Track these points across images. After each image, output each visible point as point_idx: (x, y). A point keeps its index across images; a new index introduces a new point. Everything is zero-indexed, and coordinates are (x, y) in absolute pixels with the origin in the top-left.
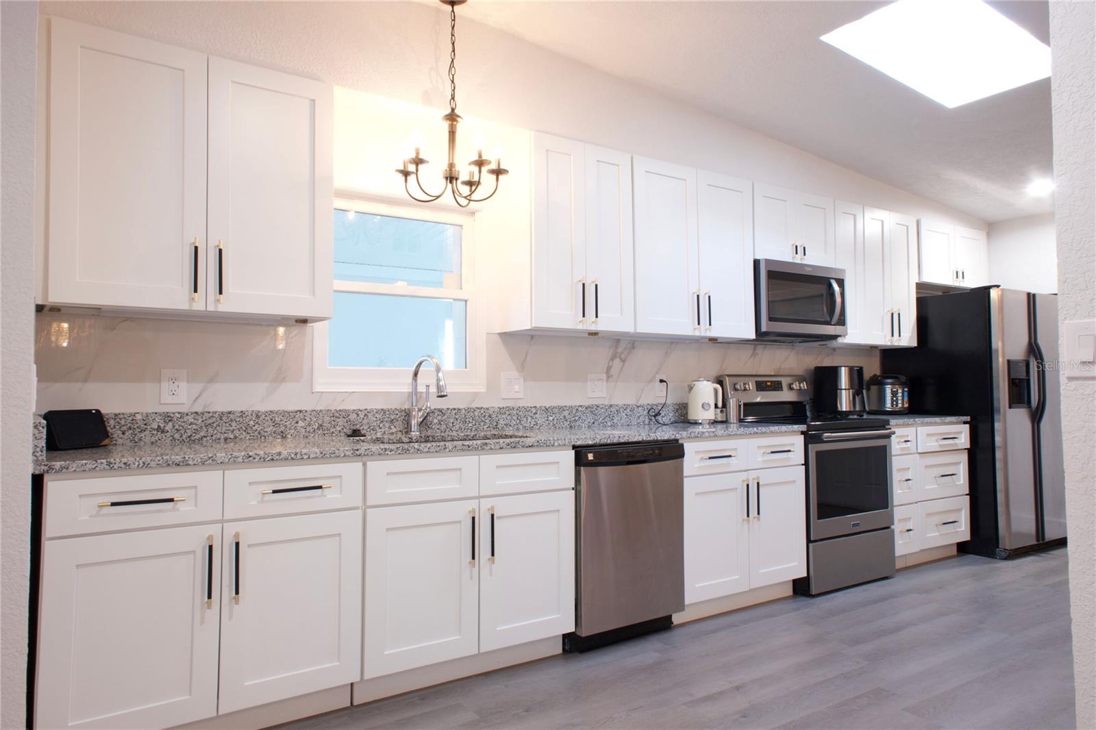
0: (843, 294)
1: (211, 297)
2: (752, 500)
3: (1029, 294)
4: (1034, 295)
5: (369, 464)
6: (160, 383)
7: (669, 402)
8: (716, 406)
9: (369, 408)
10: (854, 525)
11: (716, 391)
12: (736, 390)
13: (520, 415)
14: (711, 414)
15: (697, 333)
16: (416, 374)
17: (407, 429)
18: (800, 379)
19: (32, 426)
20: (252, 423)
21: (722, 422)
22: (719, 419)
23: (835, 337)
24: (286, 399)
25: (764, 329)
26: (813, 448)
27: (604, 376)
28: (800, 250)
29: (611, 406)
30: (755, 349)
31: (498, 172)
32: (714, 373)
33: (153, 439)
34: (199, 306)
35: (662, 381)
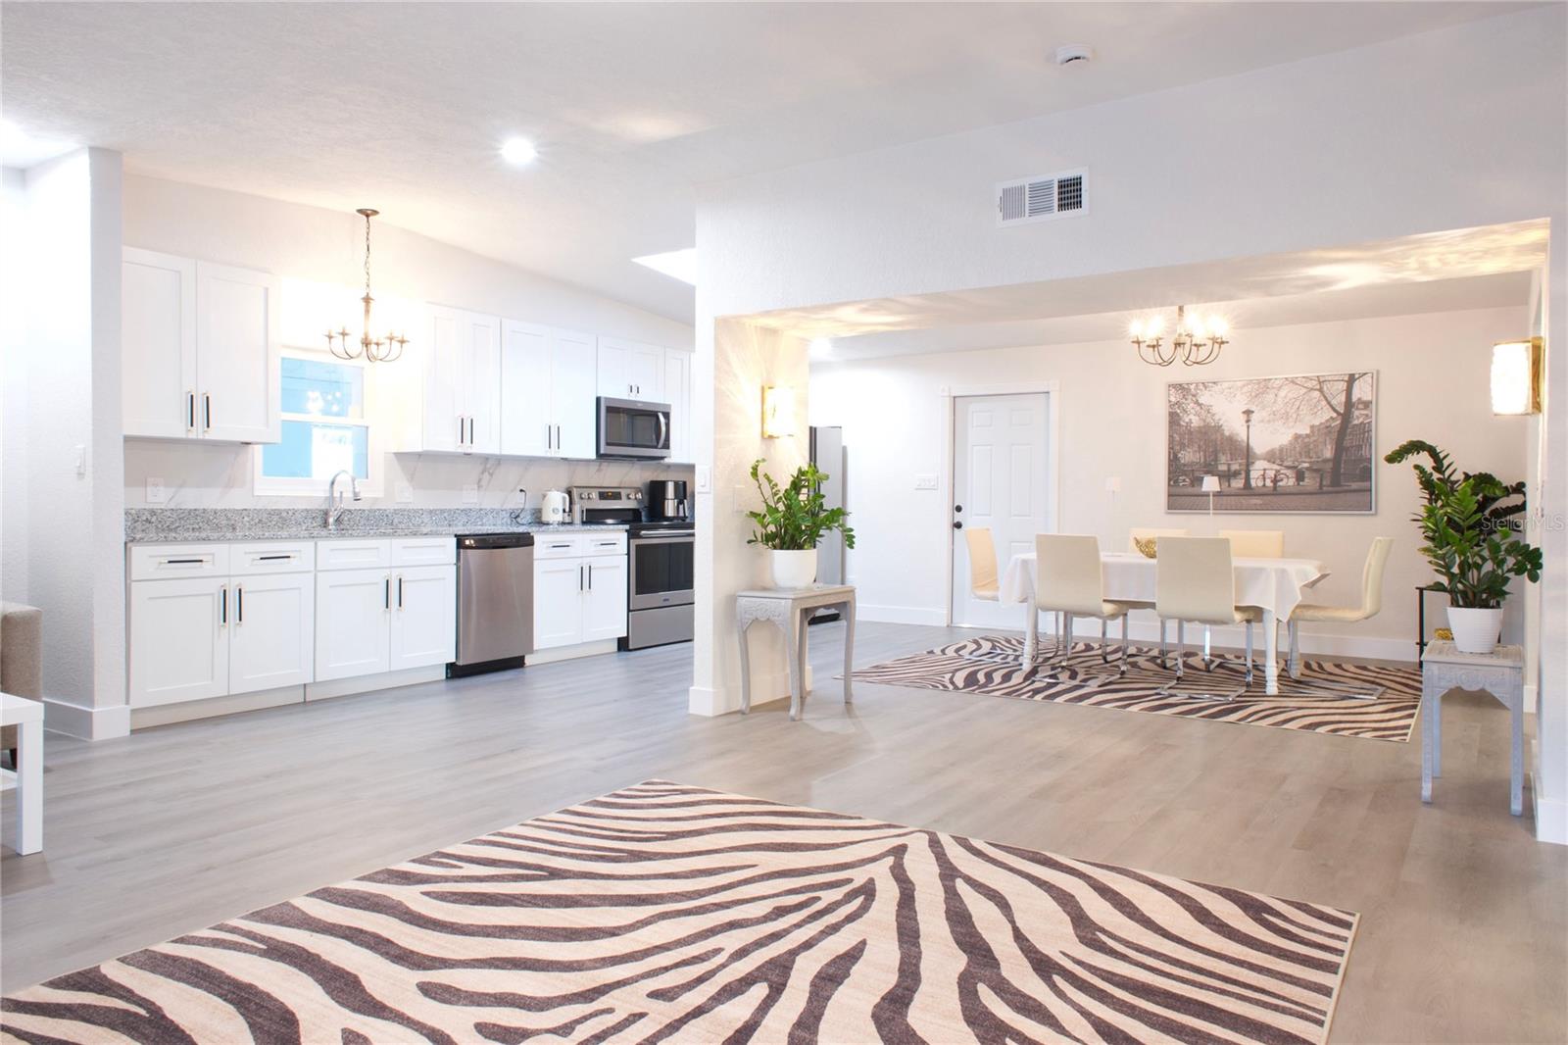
0: (668, 425)
1: (200, 430)
2: (585, 577)
3: (811, 428)
4: (815, 429)
5: (319, 543)
6: (146, 487)
7: (527, 507)
8: (564, 511)
9: (296, 508)
10: (665, 600)
11: (564, 498)
12: (582, 498)
13: (408, 514)
14: (559, 517)
15: (549, 455)
16: (333, 483)
17: (325, 524)
18: (638, 490)
19: (123, 513)
20: (211, 518)
21: (569, 523)
22: (567, 521)
23: (662, 458)
24: (234, 500)
25: (602, 451)
26: (634, 542)
27: (476, 487)
28: (634, 389)
29: (481, 510)
30: (600, 466)
31: (402, 342)
32: (565, 485)
33: (144, 528)
34: (192, 436)
35: (521, 491)
